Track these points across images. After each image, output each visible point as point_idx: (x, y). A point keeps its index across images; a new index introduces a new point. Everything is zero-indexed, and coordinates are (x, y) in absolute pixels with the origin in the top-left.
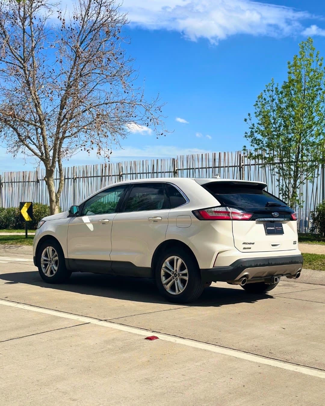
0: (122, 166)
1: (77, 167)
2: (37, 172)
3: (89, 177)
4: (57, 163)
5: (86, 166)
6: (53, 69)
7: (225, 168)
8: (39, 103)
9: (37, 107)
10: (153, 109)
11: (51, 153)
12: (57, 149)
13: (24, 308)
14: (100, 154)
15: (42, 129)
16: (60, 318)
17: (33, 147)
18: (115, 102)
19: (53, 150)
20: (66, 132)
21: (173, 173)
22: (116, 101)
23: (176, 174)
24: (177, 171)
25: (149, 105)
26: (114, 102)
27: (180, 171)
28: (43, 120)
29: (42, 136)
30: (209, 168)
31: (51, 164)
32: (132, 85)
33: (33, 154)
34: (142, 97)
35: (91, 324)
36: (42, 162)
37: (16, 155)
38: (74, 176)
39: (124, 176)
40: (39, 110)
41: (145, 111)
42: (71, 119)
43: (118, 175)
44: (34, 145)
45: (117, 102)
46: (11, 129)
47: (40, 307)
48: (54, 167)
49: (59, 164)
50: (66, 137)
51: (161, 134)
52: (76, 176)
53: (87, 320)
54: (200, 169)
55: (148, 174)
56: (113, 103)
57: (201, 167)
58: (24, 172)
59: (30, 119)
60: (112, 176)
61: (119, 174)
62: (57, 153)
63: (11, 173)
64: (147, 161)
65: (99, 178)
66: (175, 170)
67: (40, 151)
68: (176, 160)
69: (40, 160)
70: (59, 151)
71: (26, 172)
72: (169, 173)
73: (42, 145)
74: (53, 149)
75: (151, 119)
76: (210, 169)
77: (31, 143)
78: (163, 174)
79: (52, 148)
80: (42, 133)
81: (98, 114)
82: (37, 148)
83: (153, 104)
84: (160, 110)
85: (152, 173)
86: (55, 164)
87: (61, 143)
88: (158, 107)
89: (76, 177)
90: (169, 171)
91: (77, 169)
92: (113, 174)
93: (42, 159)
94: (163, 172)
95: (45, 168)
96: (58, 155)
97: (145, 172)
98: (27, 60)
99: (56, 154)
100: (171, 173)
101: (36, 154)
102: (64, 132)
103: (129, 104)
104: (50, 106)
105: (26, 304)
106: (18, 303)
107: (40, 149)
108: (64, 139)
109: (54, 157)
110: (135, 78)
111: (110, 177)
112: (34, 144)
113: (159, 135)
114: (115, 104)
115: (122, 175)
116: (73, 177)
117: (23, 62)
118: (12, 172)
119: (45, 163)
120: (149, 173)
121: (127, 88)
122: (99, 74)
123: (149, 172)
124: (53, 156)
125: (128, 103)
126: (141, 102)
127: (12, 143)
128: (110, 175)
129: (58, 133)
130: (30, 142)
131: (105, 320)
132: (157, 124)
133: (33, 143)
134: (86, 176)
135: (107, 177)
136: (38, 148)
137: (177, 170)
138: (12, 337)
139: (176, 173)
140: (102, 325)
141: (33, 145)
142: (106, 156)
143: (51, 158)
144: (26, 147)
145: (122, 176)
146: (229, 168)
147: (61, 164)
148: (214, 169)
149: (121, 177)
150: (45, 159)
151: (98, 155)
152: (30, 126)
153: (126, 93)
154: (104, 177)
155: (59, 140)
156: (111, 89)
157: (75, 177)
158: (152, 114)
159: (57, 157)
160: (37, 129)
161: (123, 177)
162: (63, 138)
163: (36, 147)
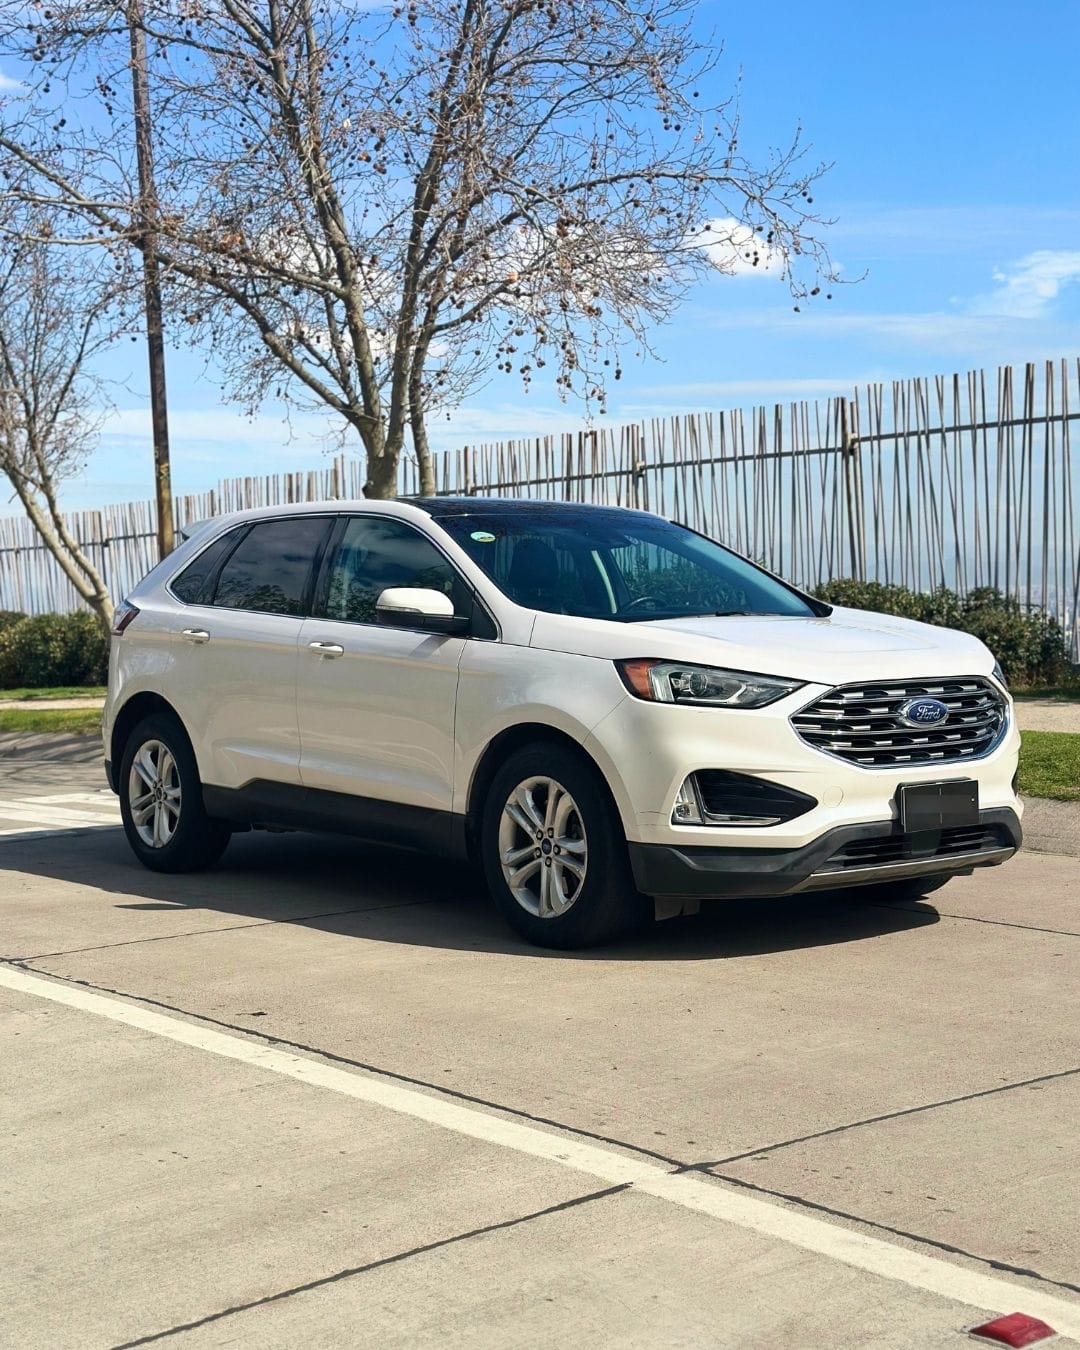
0: (641, 436)
1: (478, 449)
2: (335, 472)
3: (522, 484)
4: (408, 429)
5: (510, 443)
6: (381, 74)
7: (1050, 424)
8: (334, 202)
9: (329, 217)
10: (778, 192)
11: (385, 395)
12: (405, 376)
13: (299, 1076)
14: (569, 386)
15: (350, 305)
16: (475, 1145)
17: (320, 375)
18: (627, 177)
19: (391, 384)
20: (440, 308)
21: (839, 454)
22: (630, 170)
23: (851, 458)
24: (856, 445)
25: (762, 177)
26: (620, 177)
27: (865, 446)
28: (353, 268)
29: (351, 331)
30: (985, 426)
31: (386, 434)
32: (696, 95)
33: (321, 400)
34: (730, 149)
35: (635, 1193)
36: (353, 430)
37: (257, 407)
38: (467, 482)
39: (651, 472)
40: (336, 229)
41: (747, 204)
42: (455, 255)
43: (630, 472)
44: (323, 368)
45: (633, 175)
46: (240, 311)
47: (372, 1069)
48: (397, 445)
49: (416, 435)
50: (440, 328)
51: (814, 293)
52: (475, 481)
53: (613, 1167)
54: (947, 434)
55: (740, 463)
56: (615, 179)
57: (952, 425)
58: (290, 476)
59: (303, 268)
60: (608, 475)
61: (630, 469)
62: (407, 393)
63: (246, 480)
64: (738, 412)
65: (558, 485)
66: (849, 443)
67: (344, 388)
68: (852, 404)
69: (347, 420)
70: (415, 384)
71: (297, 474)
72: (823, 455)
73: (350, 364)
74: (390, 378)
75: (771, 233)
76: (988, 430)
77: (309, 362)
78: (801, 457)
79: (388, 375)
80: (350, 320)
81: (562, 221)
82: (332, 379)
83: (776, 174)
84: (805, 194)
85: (759, 457)
86: (400, 434)
87: (420, 352)
88: (796, 186)
89: (473, 485)
90: (823, 447)
91: (478, 456)
92: (611, 469)
93: (353, 418)
94: (801, 453)
95: (364, 452)
96: (411, 398)
97: (732, 455)
98: (283, 36)
99: (404, 394)
100: (831, 455)
101: (330, 400)
102: (433, 309)
103: (681, 179)
104: (377, 205)
105: (307, 1048)
106: (270, 1039)
107: (344, 382)
108: (431, 341)
109: (396, 408)
110: (709, 66)
111: (600, 479)
112: (324, 363)
113: (804, 295)
114: (624, 184)
115: (641, 470)
116: (463, 488)
117: (268, 42)
118: (252, 477)
119: (363, 433)
120: (744, 458)
121: (675, 107)
122: (561, 62)
123: (746, 454)
124: (392, 407)
125: (675, 177)
126: (727, 167)
127: (241, 363)
128: (600, 472)
129: (409, 309)
130: (306, 359)
131: (704, 1168)
132: (796, 250)
133: (317, 362)
134: (511, 481)
135: (588, 482)
136: (336, 378)
137: (854, 441)
138: (238, 1296)
139: (852, 452)
140: (699, 1207)
141: (319, 366)
142: (594, 392)
143: (386, 413)
144: (295, 377)
145: (642, 476)
146: (1070, 421)
147: (424, 434)
148: (1005, 428)
149: (641, 480)
150: (362, 417)
151: (563, 386)
152: (304, 293)
153: (672, 129)
154: (575, 482)
155: (411, 340)
156: (608, 121)
157: (471, 485)
158: (774, 214)
159: (408, 408)
160: (329, 305)
161: (645, 477)
162: (429, 333)
163: (329, 374)
